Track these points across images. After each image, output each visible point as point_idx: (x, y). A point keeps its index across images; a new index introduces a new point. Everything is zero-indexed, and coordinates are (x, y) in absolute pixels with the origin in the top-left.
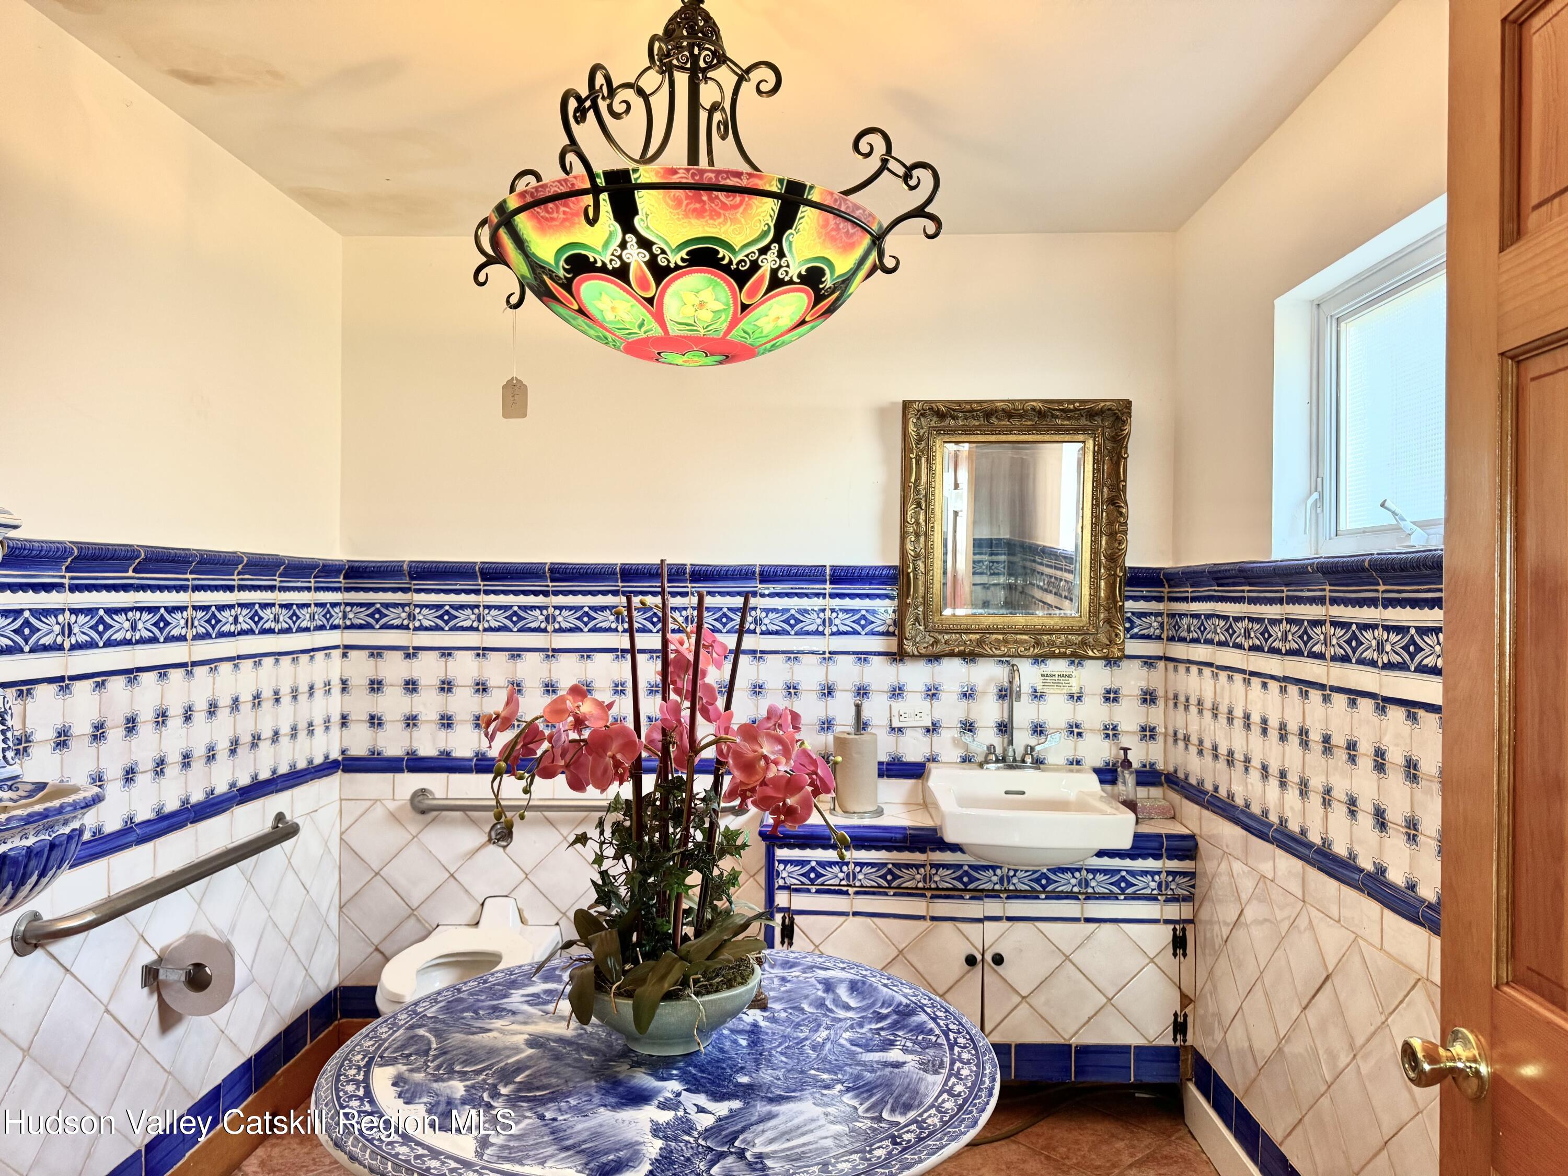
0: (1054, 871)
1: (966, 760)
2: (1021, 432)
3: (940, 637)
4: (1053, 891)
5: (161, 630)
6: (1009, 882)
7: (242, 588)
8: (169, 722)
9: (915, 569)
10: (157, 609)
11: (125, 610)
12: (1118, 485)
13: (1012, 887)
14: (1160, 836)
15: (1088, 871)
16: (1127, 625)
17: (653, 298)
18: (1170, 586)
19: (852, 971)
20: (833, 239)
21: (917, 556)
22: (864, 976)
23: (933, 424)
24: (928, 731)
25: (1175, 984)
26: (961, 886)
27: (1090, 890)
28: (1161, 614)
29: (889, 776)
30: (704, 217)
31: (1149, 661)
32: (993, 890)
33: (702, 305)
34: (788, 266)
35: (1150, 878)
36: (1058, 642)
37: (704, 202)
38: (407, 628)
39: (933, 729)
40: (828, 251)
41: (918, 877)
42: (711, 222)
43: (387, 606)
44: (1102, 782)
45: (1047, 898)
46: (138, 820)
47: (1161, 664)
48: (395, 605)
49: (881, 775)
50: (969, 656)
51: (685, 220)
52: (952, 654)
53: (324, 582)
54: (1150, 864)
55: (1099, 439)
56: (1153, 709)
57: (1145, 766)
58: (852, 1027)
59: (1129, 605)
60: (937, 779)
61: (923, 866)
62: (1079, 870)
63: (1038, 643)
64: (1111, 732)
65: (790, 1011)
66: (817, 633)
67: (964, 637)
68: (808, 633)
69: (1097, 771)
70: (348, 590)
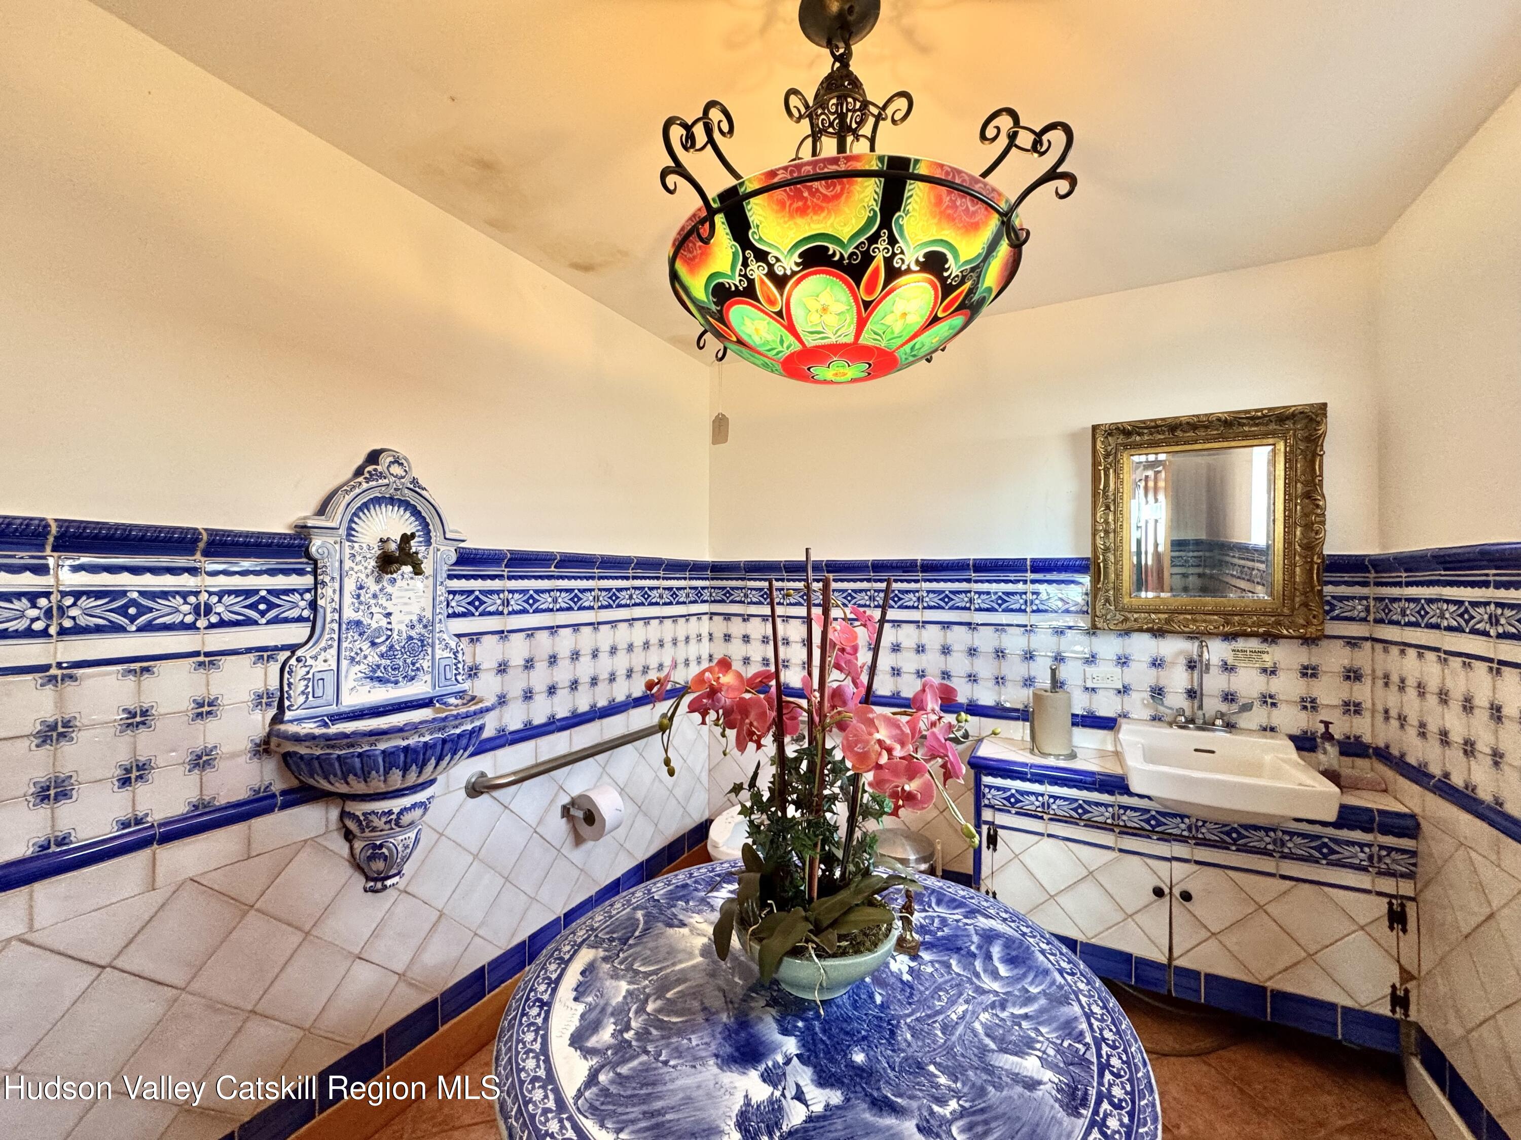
0: (1247, 827)
1: (1156, 719)
2: (1207, 440)
3: (1129, 615)
4: (1245, 845)
5: (575, 603)
6: (1197, 831)
7: (634, 578)
8: (581, 659)
9: (1105, 560)
10: (573, 590)
11: (549, 591)
12: (1313, 480)
13: (1200, 836)
14: (1370, 810)
15: (1284, 832)
16: (1327, 608)
17: (781, 311)
18: (1376, 572)
19: (1012, 925)
20: (951, 219)
21: (1107, 550)
22: (1024, 934)
23: (1119, 441)
24: (1119, 692)
25: (1392, 956)
26: (1148, 827)
27: (1286, 850)
28: (1366, 598)
29: (1083, 726)
30: (807, 215)
31: (1352, 642)
32: (1181, 836)
33: (825, 309)
34: (902, 252)
35: (1358, 849)
36: (1249, 622)
37: (806, 199)
38: (743, 602)
39: (1124, 690)
40: (946, 232)
41: (1107, 814)
42: (815, 218)
43: (733, 589)
44: (1299, 748)
45: (1238, 850)
46: (558, 717)
47: (1368, 645)
48: (737, 588)
49: (1074, 724)
50: (1158, 632)
51: (791, 223)
52: (1141, 630)
53: (695, 574)
54: (1357, 835)
55: (1291, 441)
56: (1357, 686)
57: (1349, 738)
58: (993, 1006)
59: (1329, 589)
60: (1126, 731)
61: (1112, 806)
62: (1274, 830)
63: (1228, 623)
64: (1309, 704)
65: (937, 965)
66: (1020, 610)
67: (1153, 616)
68: (1012, 610)
69: (1292, 738)
70: (713, 579)
